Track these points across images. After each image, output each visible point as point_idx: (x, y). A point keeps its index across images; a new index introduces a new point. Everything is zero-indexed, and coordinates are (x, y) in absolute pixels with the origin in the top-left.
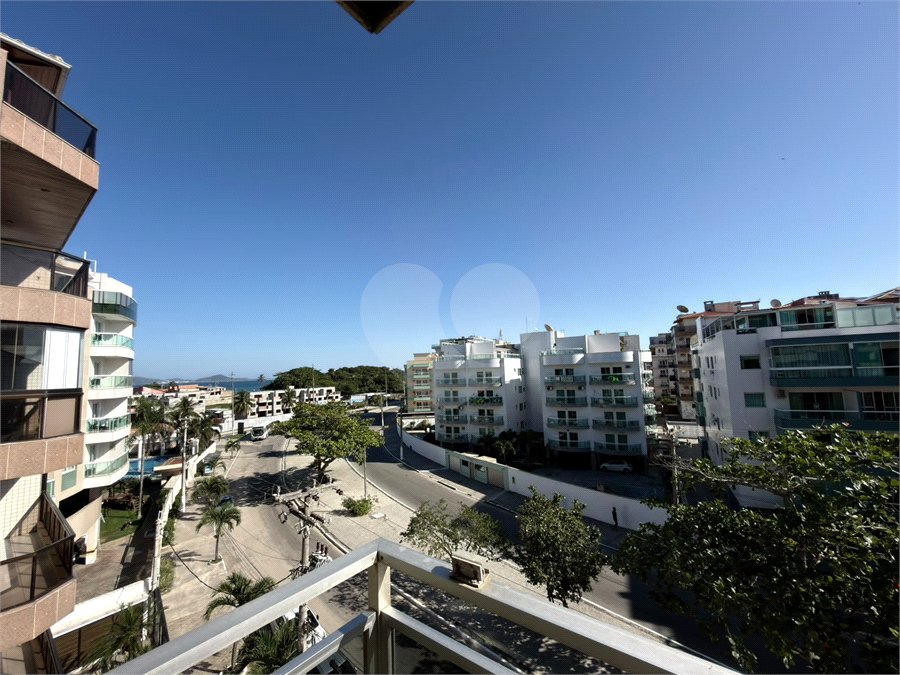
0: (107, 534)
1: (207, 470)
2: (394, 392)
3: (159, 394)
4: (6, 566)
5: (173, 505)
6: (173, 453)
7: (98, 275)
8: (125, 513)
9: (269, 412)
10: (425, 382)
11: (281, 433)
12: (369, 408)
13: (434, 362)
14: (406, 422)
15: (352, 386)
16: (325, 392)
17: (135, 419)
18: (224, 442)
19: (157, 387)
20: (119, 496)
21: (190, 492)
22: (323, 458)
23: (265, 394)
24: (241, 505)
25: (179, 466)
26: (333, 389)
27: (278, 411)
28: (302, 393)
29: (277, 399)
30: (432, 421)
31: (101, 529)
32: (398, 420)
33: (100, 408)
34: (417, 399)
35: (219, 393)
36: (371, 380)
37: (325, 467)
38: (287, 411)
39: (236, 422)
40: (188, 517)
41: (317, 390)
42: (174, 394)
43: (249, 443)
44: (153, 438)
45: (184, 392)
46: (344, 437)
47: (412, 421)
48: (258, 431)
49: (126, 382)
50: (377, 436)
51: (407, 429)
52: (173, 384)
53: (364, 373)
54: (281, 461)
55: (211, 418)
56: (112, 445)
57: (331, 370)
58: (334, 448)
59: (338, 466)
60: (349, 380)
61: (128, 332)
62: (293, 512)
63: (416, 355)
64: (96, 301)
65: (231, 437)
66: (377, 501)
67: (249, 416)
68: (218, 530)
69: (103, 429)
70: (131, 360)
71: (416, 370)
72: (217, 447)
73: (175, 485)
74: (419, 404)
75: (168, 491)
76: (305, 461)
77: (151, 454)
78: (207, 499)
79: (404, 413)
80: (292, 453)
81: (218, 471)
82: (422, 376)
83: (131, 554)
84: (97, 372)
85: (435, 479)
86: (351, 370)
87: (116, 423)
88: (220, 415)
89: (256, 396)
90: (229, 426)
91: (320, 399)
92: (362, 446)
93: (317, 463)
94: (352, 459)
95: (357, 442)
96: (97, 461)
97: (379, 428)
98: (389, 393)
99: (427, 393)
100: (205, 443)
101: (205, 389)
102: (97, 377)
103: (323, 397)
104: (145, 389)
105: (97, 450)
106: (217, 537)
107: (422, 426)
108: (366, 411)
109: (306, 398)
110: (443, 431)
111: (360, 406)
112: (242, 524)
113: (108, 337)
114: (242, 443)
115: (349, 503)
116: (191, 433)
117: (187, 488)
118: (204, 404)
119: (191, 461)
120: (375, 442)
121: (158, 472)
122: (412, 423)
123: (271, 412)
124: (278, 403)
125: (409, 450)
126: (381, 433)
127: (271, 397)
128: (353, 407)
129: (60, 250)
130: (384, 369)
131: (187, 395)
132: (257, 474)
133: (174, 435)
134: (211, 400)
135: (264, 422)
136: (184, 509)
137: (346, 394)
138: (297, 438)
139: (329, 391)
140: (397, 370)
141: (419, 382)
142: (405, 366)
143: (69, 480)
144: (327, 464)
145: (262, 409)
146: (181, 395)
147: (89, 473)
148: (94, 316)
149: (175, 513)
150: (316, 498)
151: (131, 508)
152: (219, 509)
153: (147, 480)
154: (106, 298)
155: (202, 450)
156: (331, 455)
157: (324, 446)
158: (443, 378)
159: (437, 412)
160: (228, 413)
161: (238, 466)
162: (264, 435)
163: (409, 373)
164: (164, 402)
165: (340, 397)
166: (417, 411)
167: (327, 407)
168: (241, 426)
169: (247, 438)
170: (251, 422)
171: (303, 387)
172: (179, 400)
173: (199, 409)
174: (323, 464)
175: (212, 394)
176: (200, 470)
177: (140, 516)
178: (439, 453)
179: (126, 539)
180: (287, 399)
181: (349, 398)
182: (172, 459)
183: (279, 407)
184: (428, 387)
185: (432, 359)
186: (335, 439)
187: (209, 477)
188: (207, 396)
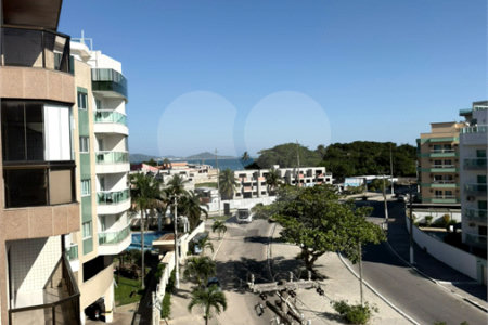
0: (120, 299)
1: (197, 250)
2: (403, 175)
3: (155, 170)
4: (42, 310)
5: (170, 280)
6: (169, 229)
7: (94, 52)
8: (133, 282)
9: (255, 193)
10: (448, 162)
11: (264, 218)
12: (368, 194)
13: (461, 135)
14: (419, 216)
15: (346, 167)
16: (314, 173)
17: (134, 194)
18: (211, 223)
19: (152, 163)
20: (128, 266)
21: (183, 269)
22: (310, 250)
23: (250, 173)
24: (229, 290)
25: (172, 242)
26: (323, 169)
27: (263, 193)
28: (288, 172)
29: (262, 179)
30: (457, 217)
31: (116, 294)
32: (407, 212)
33: (106, 182)
34: (436, 186)
35: (206, 171)
36: (371, 159)
37: (313, 260)
38: (271, 194)
39: (222, 203)
40: (182, 294)
41: (305, 170)
42: (166, 171)
43: (235, 226)
44: (152, 213)
45: (176, 169)
46: (334, 227)
47: (428, 214)
48: (243, 213)
49: (124, 158)
50: (378, 231)
51: (420, 225)
52: (167, 161)
53: (361, 150)
54: (266, 248)
55: (198, 196)
56: (117, 217)
57: (321, 147)
58: (322, 239)
59: (329, 260)
60: (344, 158)
61: (121, 108)
62: (268, 305)
63: (434, 125)
64: (95, 79)
65: (218, 217)
66: (376, 311)
67: (235, 196)
68: (207, 312)
69: (109, 201)
70: (126, 136)
71: (435, 146)
72: (206, 226)
73: (170, 261)
74: (438, 193)
75: (164, 266)
76: (291, 251)
77: (150, 228)
78: (196, 278)
79: (418, 203)
80: (277, 241)
81: (207, 252)
82: (443, 154)
83: (138, 320)
84: (101, 148)
85: (460, 295)
86: (345, 147)
87: (118, 197)
88: (208, 195)
89: (241, 176)
90: (215, 207)
91: (308, 181)
92: (357, 242)
93: (305, 255)
94: (345, 254)
95: (350, 236)
96: (107, 231)
97: (382, 220)
98: (395, 176)
99: (450, 178)
100: (195, 222)
101: (194, 167)
102: (101, 152)
103: (311, 179)
104: (144, 165)
105: (106, 220)
106: (206, 318)
107: (443, 223)
108: (365, 198)
109: (292, 179)
110: (475, 232)
111: (356, 191)
112: (228, 309)
113: (107, 114)
114: (227, 225)
115: (341, 307)
116: (181, 211)
117: (180, 265)
118: (193, 182)
119: (183, 238)
120: (373, 237)
121: (156, 247)
122: (428, 218)
123: (256, 193)
124: (263, 184)
125: (422, 253)
126: (385, 227)
127: (255, 176)
128: (347, 193)
129: (56, 29)
130: (389, 146)
131: (178, 172)
132: (244, 259)
133: (168, 212)
134: (199, 178)
135: (249, 204)
136: (178, 286)
137: (339, 176)
138: (281, 224)
139: (319, 172)
140: (407, 147)
141: (438, 162)
142: (418, 141)
143: (88, 245)
144: (316, 257)
145: (247, 190)
146: (173, 172)
147: (102, 241)
148: (94, 94)
149: (171, 288)
150: (292, 294)
151: (137, 278)
152: (207, 290)
153: (148, 253)
154: (102, 75)
155: (192, 230)
156: (320, 248)
157: (311, 236)
158: (476, 158)
159: (465, 204)
160: (215, 192)
161: (225, 249)
162: (250, 219)
163: (424, 150)
164: (160, 179)
165: (331, 180)
166: (435, 202)
167: (313, 191)
168: (227, 206)
169: (233, 220)
170: (237, 204)
171: (289, 167)
172: (171, 177)
173: (189, 187)
174: (311, 257)
175: (200, 172)
176: (191, 250)
177: (143, 287)
178: (467, 262)
179: (134, 306)
180: (271, 179)
181: (343, 181)
182: (167, 235)
183: (264, 188)
184: (453, 170)
185: (459, 130)
186: (325, 229)
187: (198, 257)
188: (196, 174)
